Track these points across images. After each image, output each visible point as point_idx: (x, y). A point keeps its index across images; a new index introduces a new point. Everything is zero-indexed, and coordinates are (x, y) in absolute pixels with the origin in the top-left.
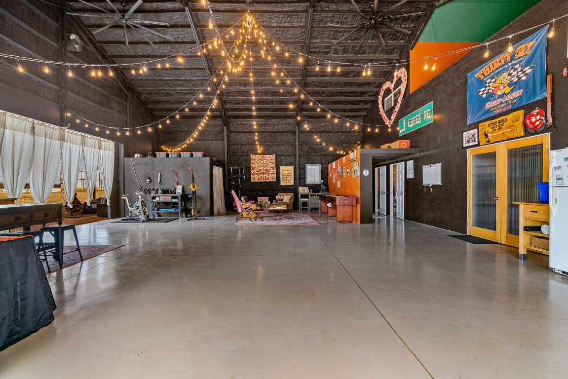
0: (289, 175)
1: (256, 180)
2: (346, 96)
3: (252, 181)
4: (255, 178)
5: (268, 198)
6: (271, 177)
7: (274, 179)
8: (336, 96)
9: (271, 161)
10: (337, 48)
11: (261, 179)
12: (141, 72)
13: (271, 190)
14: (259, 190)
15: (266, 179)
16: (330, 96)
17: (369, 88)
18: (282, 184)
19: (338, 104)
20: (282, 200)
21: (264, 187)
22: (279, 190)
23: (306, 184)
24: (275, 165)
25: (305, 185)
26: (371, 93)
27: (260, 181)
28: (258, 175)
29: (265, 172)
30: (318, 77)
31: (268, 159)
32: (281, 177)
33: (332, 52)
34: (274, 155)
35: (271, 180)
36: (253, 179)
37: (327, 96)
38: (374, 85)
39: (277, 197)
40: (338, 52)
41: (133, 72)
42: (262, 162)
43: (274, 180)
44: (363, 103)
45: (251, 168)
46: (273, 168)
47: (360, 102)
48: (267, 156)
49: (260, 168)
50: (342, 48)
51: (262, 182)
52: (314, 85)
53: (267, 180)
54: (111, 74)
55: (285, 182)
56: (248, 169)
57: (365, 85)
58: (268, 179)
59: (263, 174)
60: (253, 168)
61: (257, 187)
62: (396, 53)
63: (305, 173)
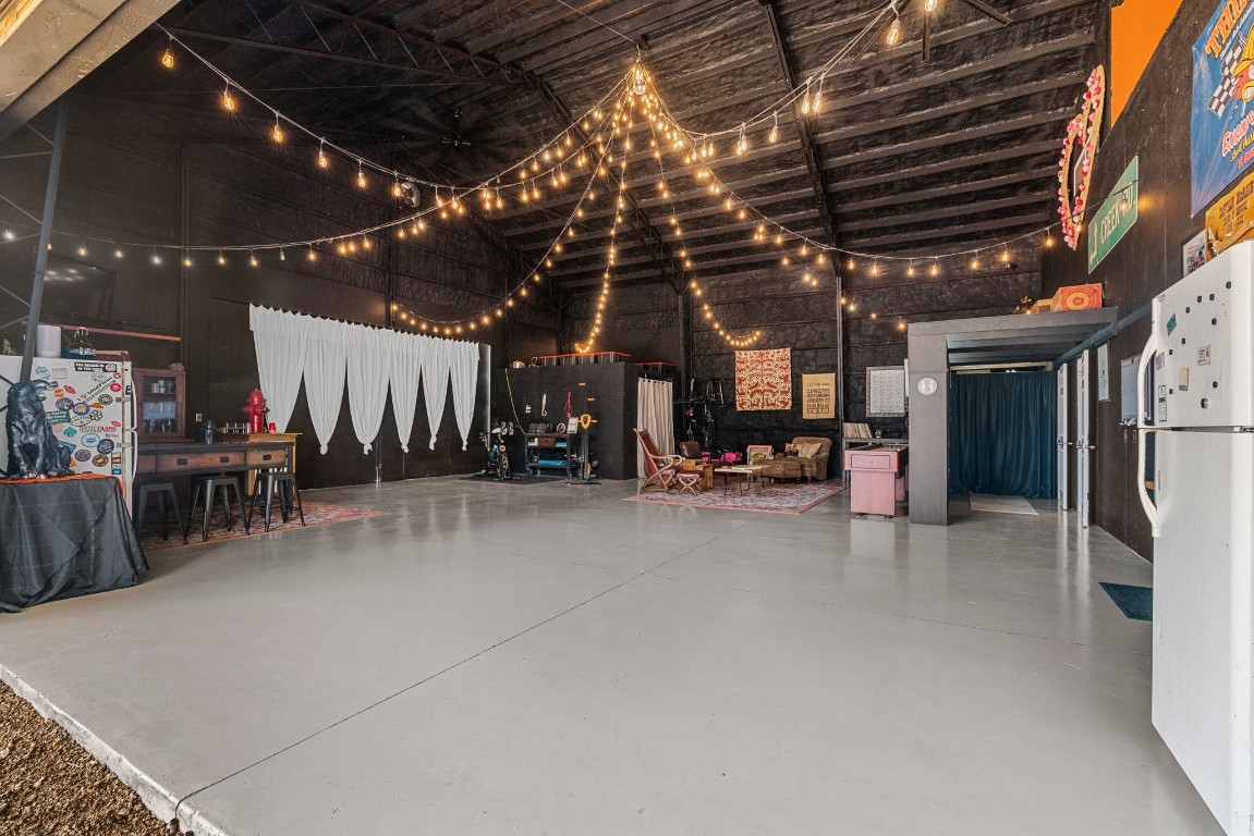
0: (823, 395)
1: (746, 408)
2: (960, 180)
3: (739, 409)
4: (746, 401)
5: (770, 447)
6: (780, 401)
7: (786, 404)
8: (928, 186)
9: (780, 364)
10: (881, 71)
11: (757, 405)
12: (415, 231)
13: (780, 427)
14: (754, 429)
15: (768, 405)
16: (913, 189)
17: (1025, 146)
18: (806, 416)
19: (946, 205)
20: (796, 453)
21: (767, 423)
22: (797, 430)
23: (867, 415)
24: (789, 372)
25: (862, 419)
26: (1038, 158)
27: (755, 408)
28: (752, 396)
29: (767, 388)
30: (858, 151)
31: (774, 358)
32: (805, 399)
33: (871, 83)
34: (788, 350)
35: (780, 407)
36: (741, 405)
37: (903, 190)
38: (1042, 134)
39: (787, 445)
40: (888, 79)
41: (401, 234)
42: (760, 367)
43: (788, 407)
44: (1024, 189)
45: (737, 381)
46: (785, 379)
47: (1012, 189)
48: (771, 352)
49: (756, 381)
50: (895, 66)
51: (759, 411)
52: (857, 171)
53: (771, 408)
54: (367, 244)
55: (815, 411)
56: (730, 382)
57: (1010, 140)
58: (774, 404)
59: (762, 392)
60: (740, 381)
61: (750, 423)
62: (1080, 27)
63: (864, 390)
